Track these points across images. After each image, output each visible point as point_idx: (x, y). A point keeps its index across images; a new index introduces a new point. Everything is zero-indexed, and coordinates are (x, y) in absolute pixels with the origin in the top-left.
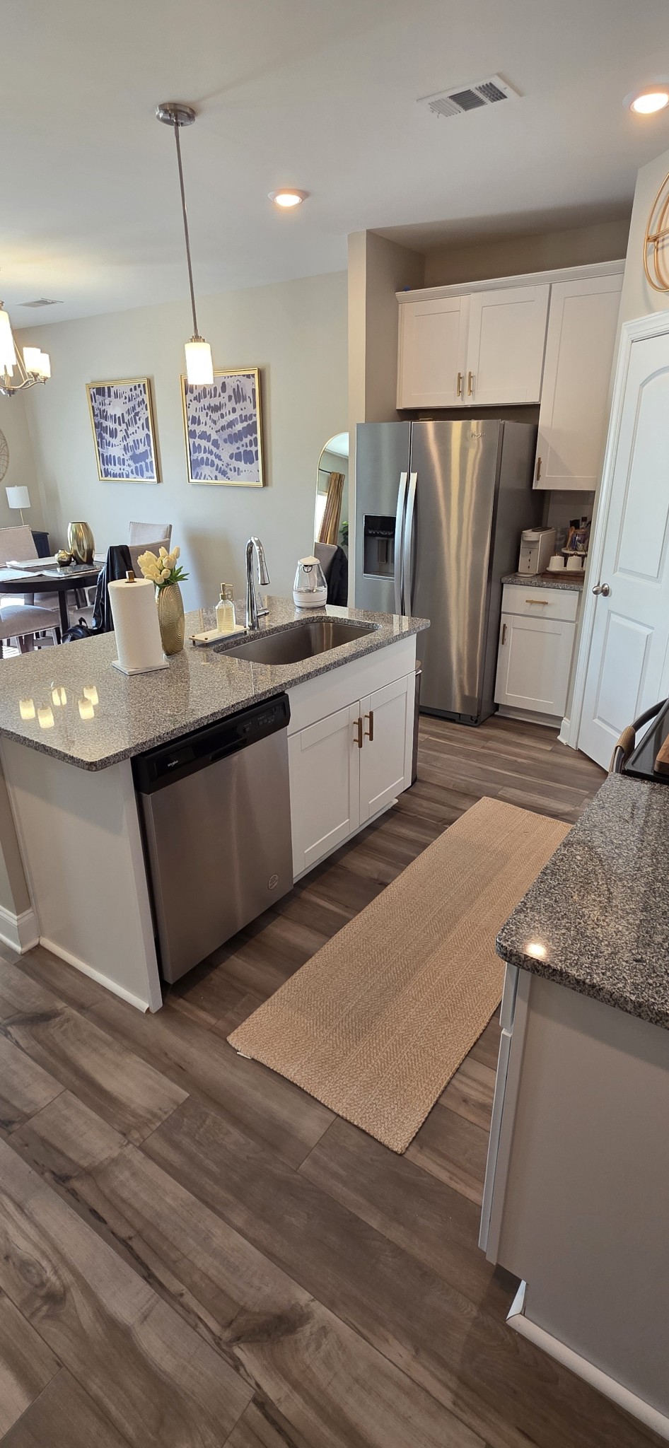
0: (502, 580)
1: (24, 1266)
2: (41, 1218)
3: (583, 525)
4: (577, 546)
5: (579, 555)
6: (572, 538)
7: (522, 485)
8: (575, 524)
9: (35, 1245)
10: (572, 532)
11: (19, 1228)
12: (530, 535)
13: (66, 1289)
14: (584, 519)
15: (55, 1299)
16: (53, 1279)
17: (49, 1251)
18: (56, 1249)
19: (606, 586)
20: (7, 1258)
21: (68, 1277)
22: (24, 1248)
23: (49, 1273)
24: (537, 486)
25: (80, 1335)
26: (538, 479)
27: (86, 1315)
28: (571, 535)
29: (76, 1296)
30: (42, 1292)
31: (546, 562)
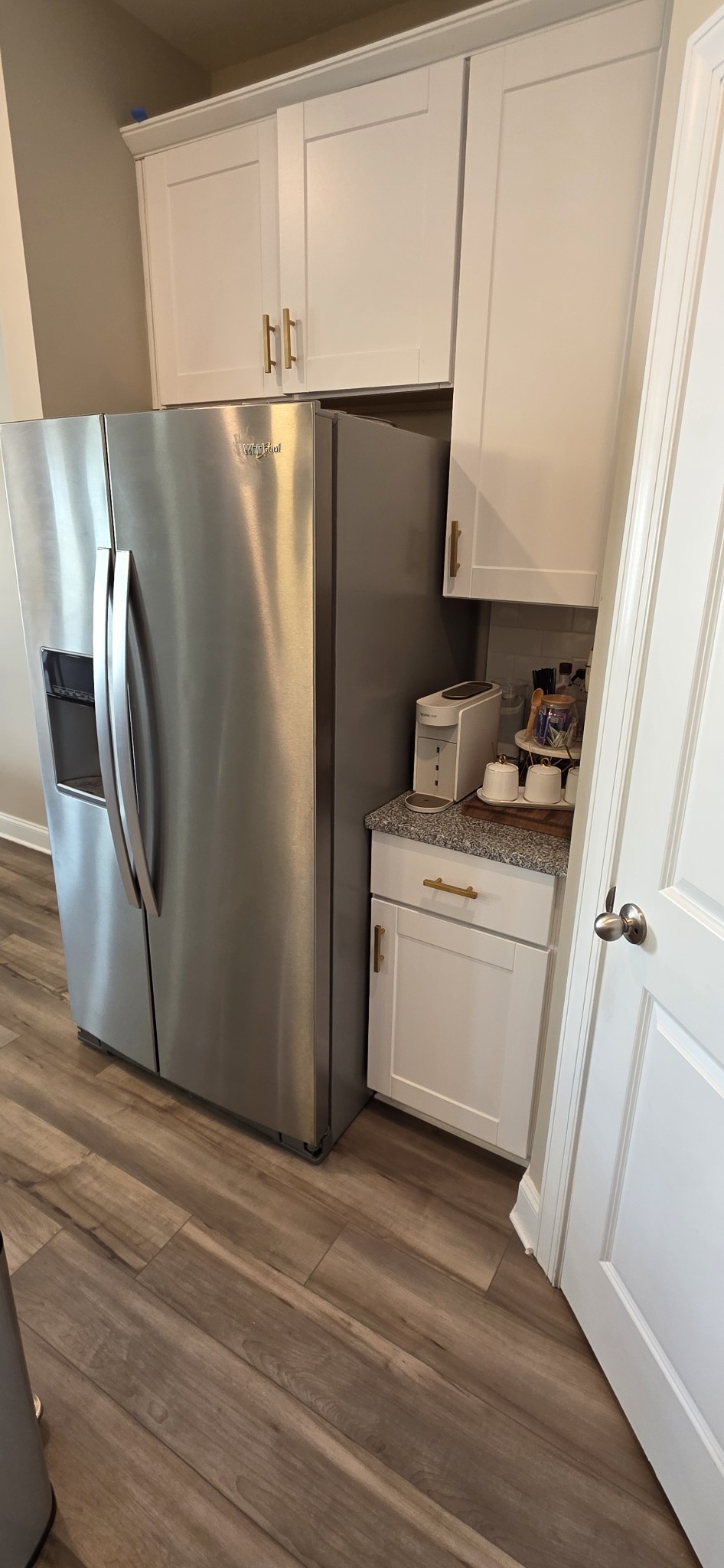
0: (368, 822)
3: (562, 681)
4: (549, 735)
5: (553, 761)
6: (538, 717)
7: (415, 585)
8: (544, 680)
10: (538, 703)
12: (435, 709)
14: (566, 668)
19: (633, 914)
24: (456, 588)
26: (453, 574)
28: (533, 708)
31: (476, 778)
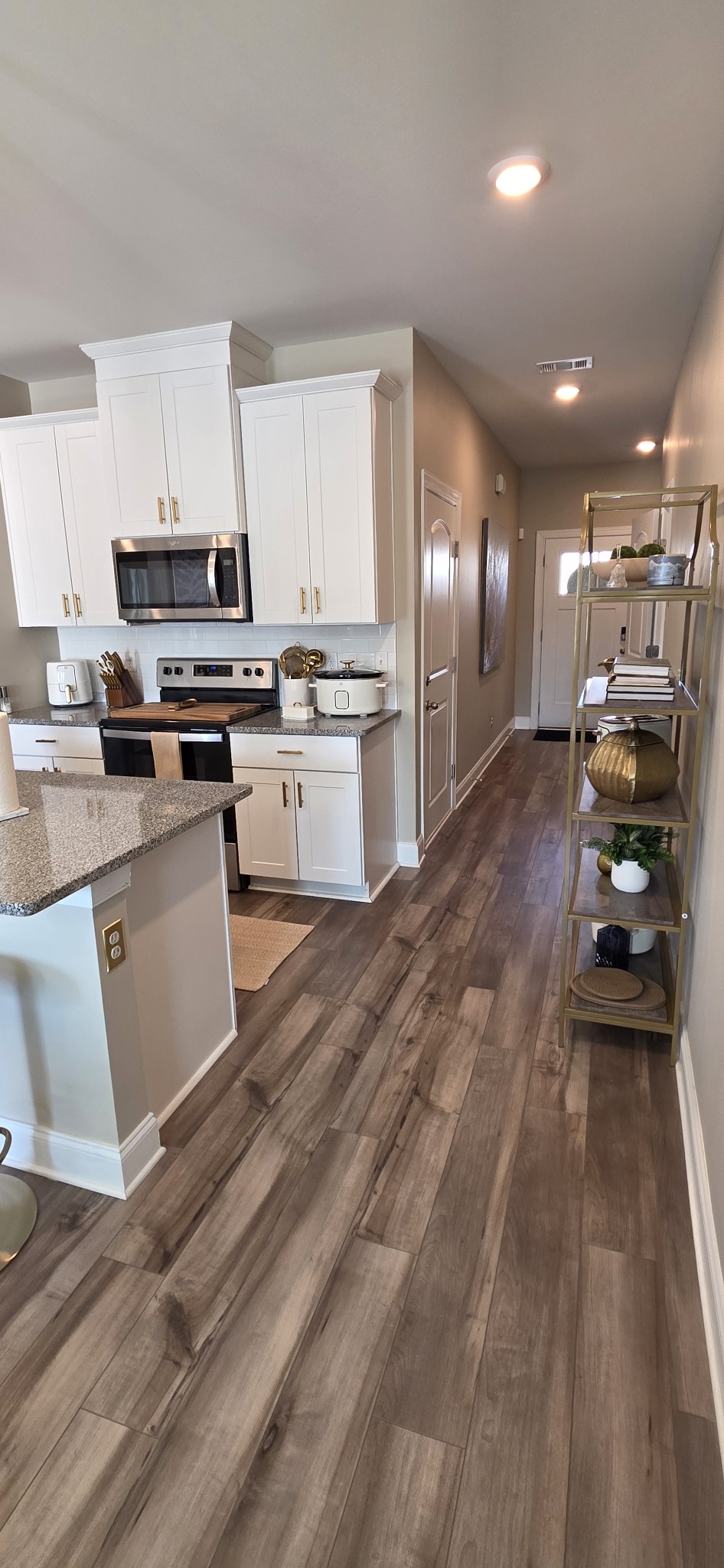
1: (425, 1011)
2: (402, 1016)
9: (415, 1013)
11: (411, 1021)
13: (425, 995)
15: (431, 996)
16: (425, 1000)
17: (414, 1008)
18: (412, 1005)
20: (426, 1018)
21: (421, 996)
22: (418, 1015)
23: (424, 1002)
25: (439, 984)
27: (430, 986)
29: (426, 991)
30: (432, 1001)
